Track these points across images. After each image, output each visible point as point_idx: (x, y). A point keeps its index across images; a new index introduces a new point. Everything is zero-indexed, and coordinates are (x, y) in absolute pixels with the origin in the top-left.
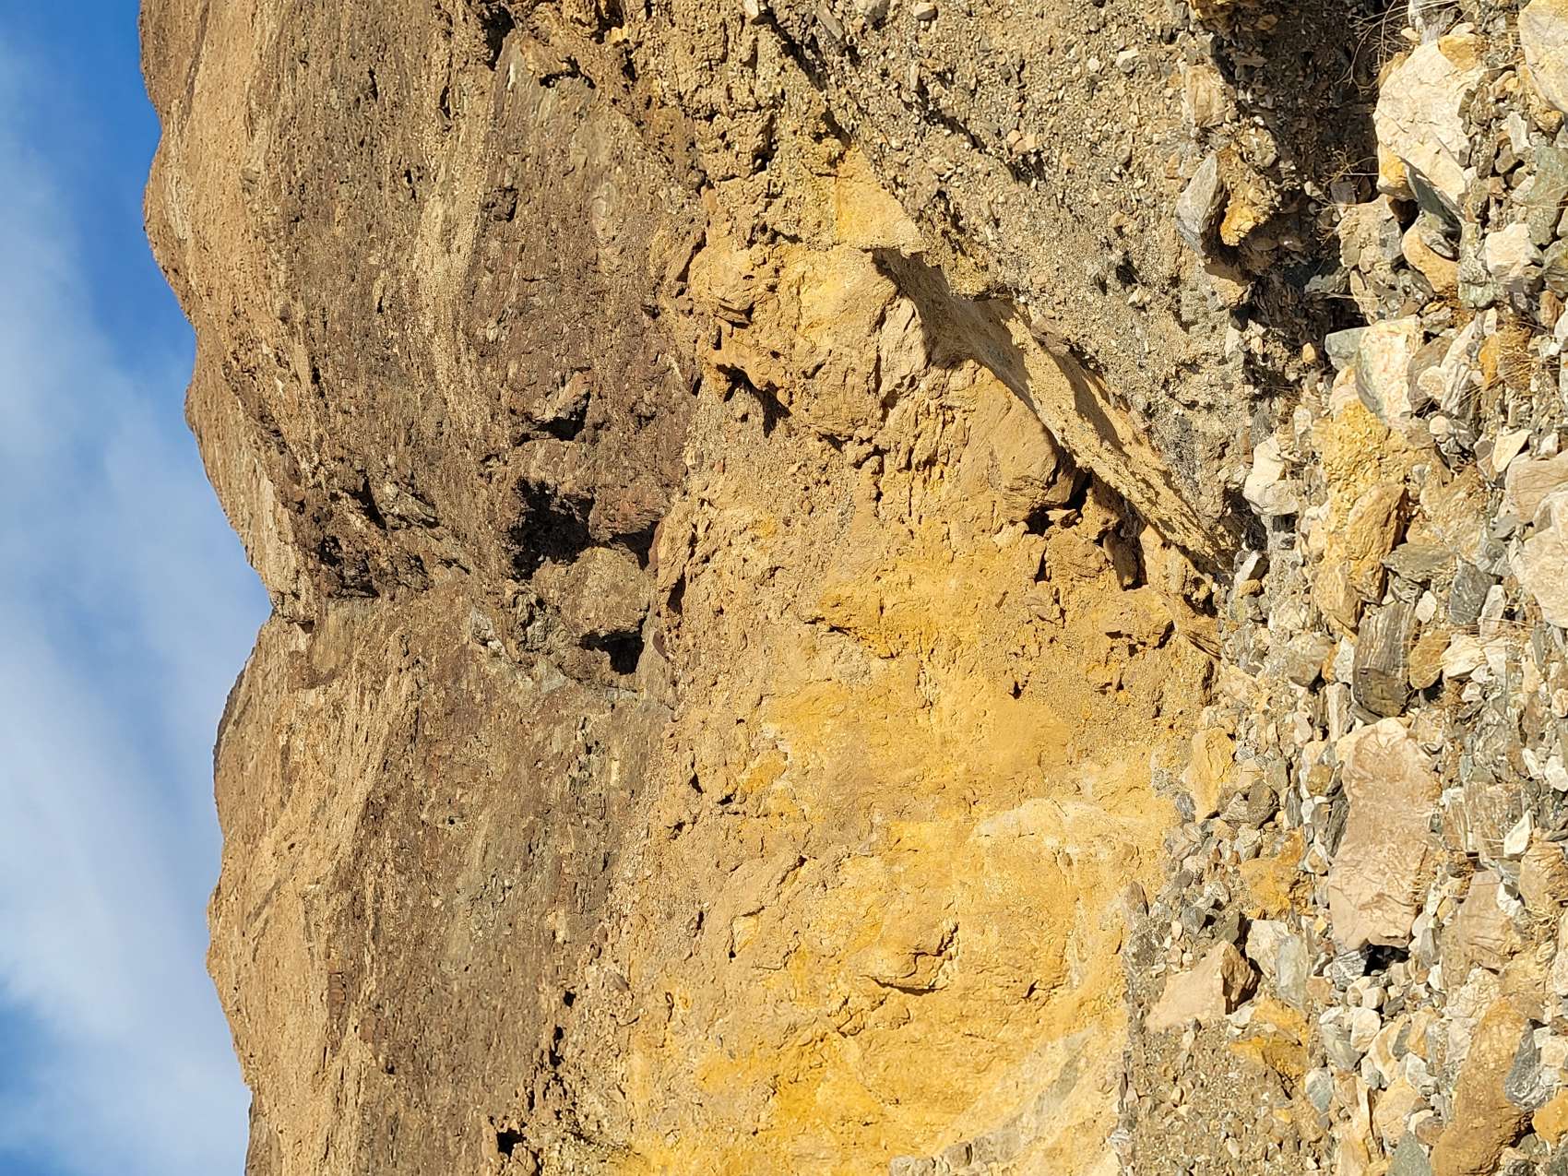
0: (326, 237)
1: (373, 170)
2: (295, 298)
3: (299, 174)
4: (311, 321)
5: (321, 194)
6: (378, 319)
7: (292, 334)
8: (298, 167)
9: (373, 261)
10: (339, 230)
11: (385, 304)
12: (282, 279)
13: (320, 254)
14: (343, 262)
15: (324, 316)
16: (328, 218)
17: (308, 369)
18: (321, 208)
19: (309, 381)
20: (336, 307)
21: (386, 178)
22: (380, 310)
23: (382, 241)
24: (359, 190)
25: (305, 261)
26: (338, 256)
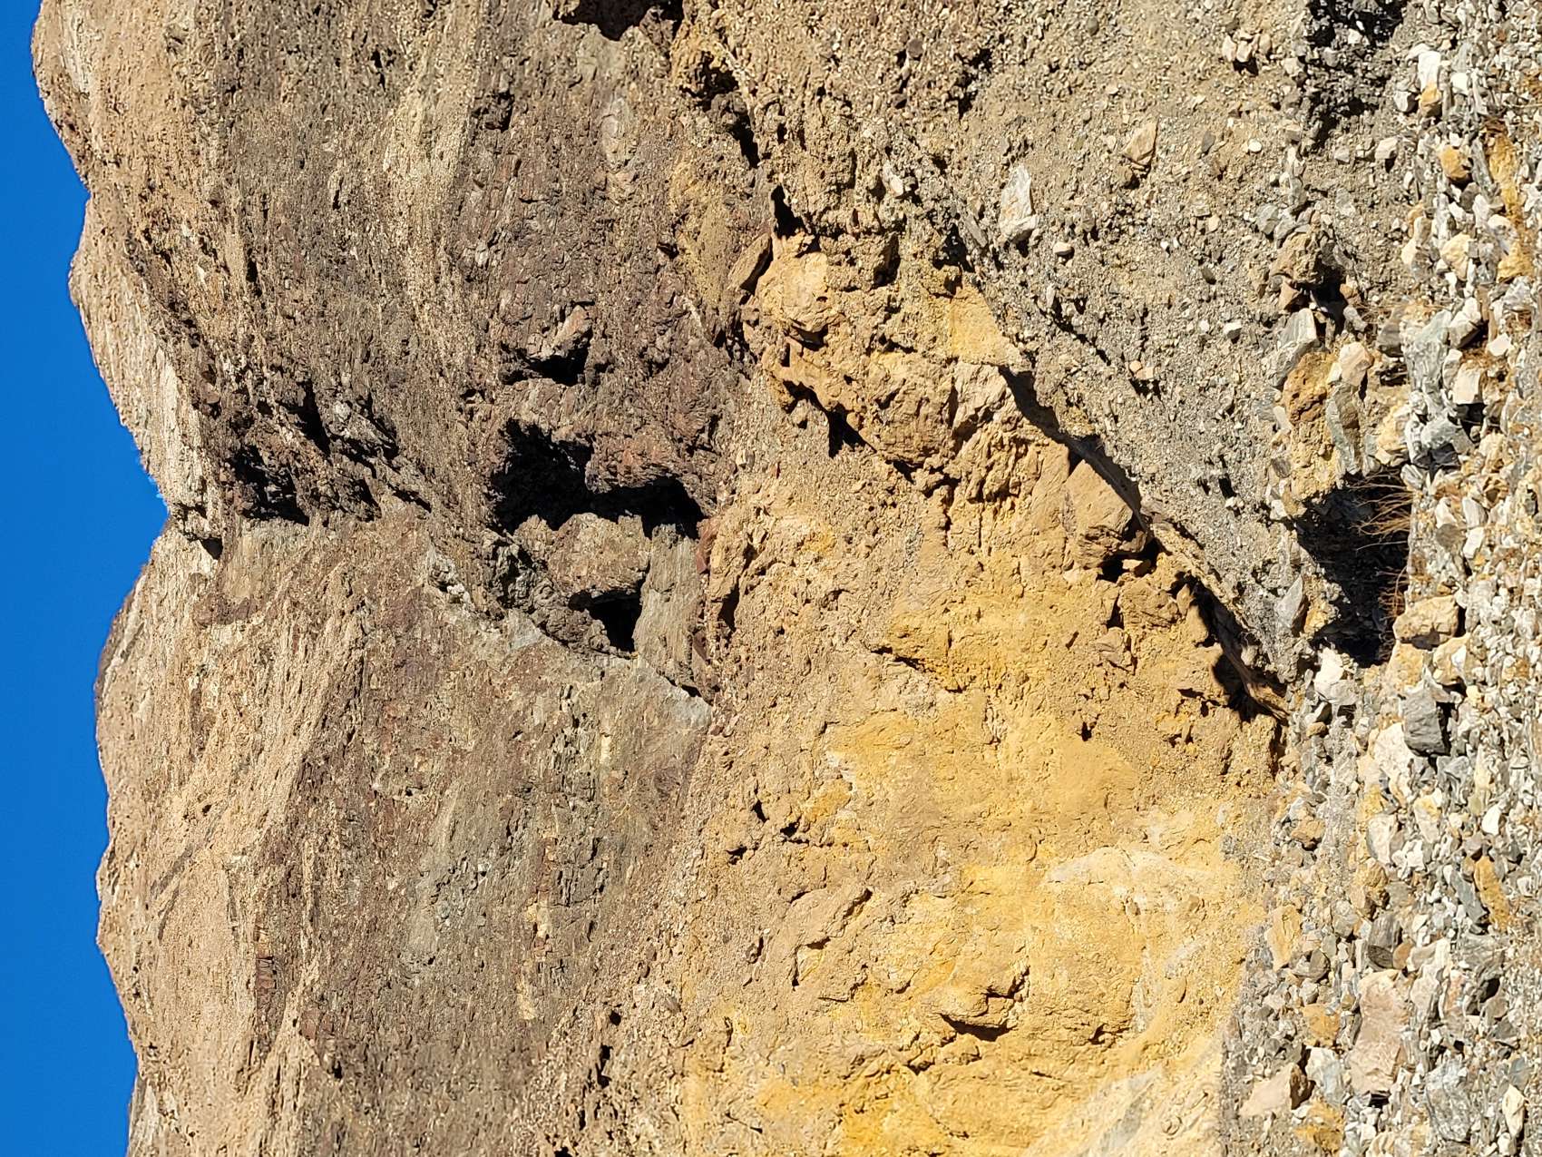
0: (269, 111)
1: (330, 43)
2: (229, 181)
3: (237, 37)
4: (248, 208)
5: (265, 63)
6: (334, 216)
7: (224, 220)
8: (236, 27)
9: (328, 148)
10: (285, 107)
11: (343, 199)
12: (213, 155)
13: (261, 133)
14: (292, 145)
15: (264, 203)
16: (272, 93)
17: (242, 262)
18: (264, 80)
19: (244, 277)
20: (280, 196)
21: (347, 55)
22: (336, 206)
23: (340, 127)
24: (310, 63)
25: (242, 138)
26: (284, 136)
